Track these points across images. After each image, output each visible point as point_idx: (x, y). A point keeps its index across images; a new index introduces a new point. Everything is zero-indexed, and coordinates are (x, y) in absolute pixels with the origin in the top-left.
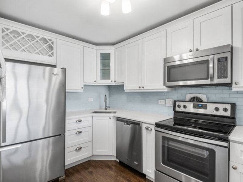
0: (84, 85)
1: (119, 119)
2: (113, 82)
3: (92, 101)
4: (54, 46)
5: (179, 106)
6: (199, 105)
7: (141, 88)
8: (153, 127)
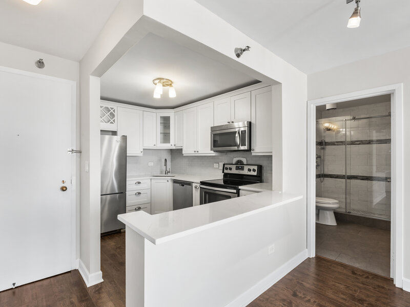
0: (144, 149)
1: (175, 181)
2: (173, 146)
3: (152, 165)
4: (115, 114)
5: (227, 169)
6: (240, 167)
7: (196, 152)
8: (198, 185)
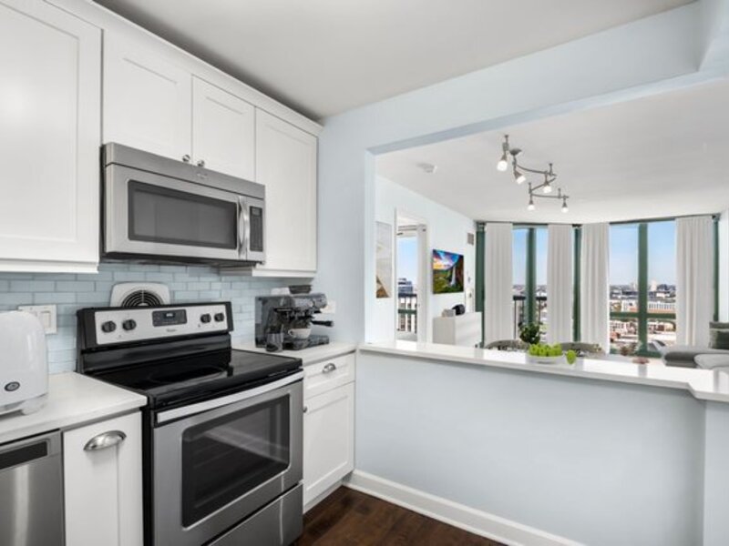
5: (110, 328)
6: (168, 315)
